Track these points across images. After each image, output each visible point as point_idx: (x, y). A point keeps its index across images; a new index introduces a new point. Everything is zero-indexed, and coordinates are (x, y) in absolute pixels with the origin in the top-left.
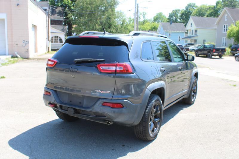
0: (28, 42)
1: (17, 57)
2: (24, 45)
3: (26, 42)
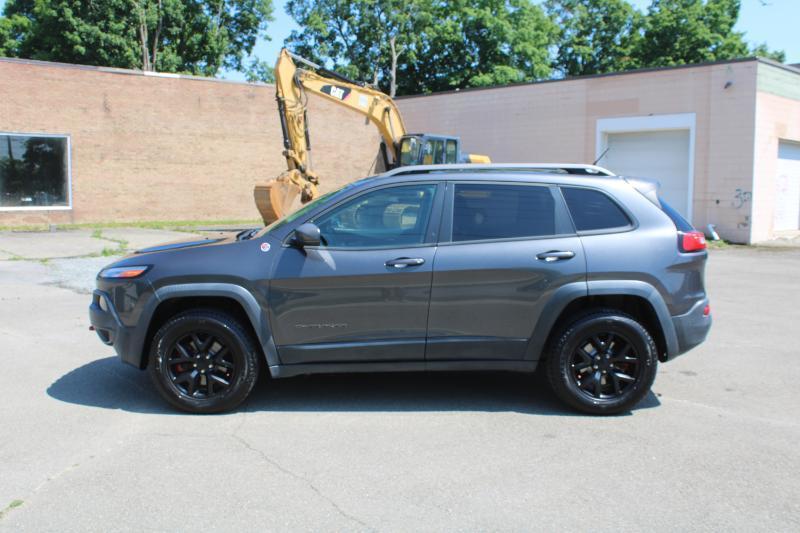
0: (751, 193)
2: (738, 203)
3: (745, 196)
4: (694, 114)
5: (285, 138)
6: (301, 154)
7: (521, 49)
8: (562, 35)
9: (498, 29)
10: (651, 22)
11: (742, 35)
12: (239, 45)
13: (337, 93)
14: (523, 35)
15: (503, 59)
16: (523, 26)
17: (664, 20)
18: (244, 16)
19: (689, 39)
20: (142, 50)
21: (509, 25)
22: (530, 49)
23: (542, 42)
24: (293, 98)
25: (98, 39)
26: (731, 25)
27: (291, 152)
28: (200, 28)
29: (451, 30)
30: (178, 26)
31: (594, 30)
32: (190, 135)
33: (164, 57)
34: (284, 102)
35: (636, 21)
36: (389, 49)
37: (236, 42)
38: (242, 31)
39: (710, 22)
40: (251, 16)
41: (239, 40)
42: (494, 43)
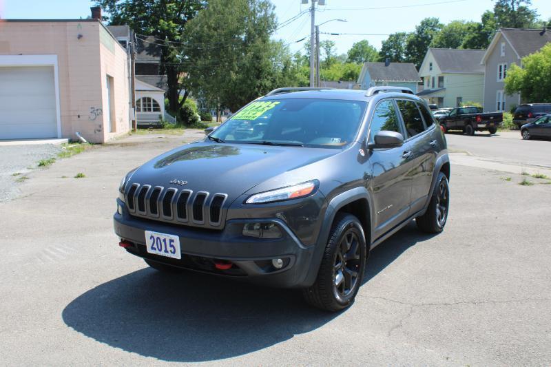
0: (102, 110)
1: (79, 141)
2: (93, 117)
3: (97, 112)
4: (56, 56)
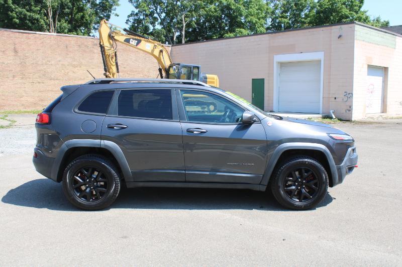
2: (345, 99)
3: (349, 95)
4: (323, 52)
5: (105, 66)
6: (113, 75)
7: (249, 19)
8: (273, 13)
9: (238, 10)
10: (319, 6)
11: (365, 12)
12: (101, 19)
13: (133, 42)
14: (251, 12)
15: (241, 25)
16: (251, 7)
17: (325, 5)
18: (103, 3)
19: (338, 14)
20: (49, 21)
21: (244, 8)
22: (254, 20)
23: (261, 16)
24: (109, 45)
25: (25, 15)
26: (360, 7)
27: (108, 73)
28: (81, 9)
29: (213, 10)
30: (68, 8)
31: (290, 10)
32: (62, 65)
33: (61, 25)
34: (104, 47)
35: (311, 5)
36: (182, 20)
37: (100, 17)
38: (103, 11)
39: (349, 5)
40: (107, 3)
41: (102, 16)
42: (236, 17)
